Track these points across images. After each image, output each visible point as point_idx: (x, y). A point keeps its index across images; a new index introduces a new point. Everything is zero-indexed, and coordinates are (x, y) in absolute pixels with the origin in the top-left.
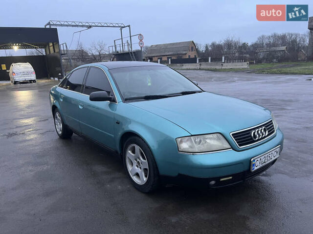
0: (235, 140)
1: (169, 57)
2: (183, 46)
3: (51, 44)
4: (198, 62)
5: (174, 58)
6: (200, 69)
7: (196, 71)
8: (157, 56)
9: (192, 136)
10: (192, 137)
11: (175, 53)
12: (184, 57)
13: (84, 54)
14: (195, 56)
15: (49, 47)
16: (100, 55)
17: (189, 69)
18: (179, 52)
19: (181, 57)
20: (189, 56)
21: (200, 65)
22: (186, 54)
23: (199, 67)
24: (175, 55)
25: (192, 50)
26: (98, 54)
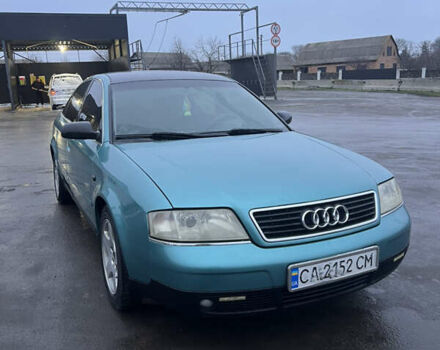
0: (260, 225)
1: (340, 66)
2: (369, 45)
3: (117, 43)
4: (398, 77)
5: (349, 68)
6: (399, 91)
7: (388, 94)
8: (315, 65)
9: (174, 209)
10: (175, 213)
11: (353, 59)
12: (371, 67)
13: (183, 61)
14: (395, 65)
15: (115, 46)
16: (210, 62)
17: (377, 91)
18: (361, 58)
19: (365, 66)
20: (382, 65)
21: (401, 82)
22: (375, 61)
23: (396, 87)
24: (353, 62)
25: (389, 54)
26: (206, 60)
